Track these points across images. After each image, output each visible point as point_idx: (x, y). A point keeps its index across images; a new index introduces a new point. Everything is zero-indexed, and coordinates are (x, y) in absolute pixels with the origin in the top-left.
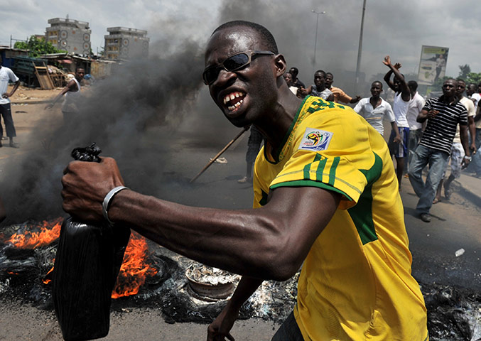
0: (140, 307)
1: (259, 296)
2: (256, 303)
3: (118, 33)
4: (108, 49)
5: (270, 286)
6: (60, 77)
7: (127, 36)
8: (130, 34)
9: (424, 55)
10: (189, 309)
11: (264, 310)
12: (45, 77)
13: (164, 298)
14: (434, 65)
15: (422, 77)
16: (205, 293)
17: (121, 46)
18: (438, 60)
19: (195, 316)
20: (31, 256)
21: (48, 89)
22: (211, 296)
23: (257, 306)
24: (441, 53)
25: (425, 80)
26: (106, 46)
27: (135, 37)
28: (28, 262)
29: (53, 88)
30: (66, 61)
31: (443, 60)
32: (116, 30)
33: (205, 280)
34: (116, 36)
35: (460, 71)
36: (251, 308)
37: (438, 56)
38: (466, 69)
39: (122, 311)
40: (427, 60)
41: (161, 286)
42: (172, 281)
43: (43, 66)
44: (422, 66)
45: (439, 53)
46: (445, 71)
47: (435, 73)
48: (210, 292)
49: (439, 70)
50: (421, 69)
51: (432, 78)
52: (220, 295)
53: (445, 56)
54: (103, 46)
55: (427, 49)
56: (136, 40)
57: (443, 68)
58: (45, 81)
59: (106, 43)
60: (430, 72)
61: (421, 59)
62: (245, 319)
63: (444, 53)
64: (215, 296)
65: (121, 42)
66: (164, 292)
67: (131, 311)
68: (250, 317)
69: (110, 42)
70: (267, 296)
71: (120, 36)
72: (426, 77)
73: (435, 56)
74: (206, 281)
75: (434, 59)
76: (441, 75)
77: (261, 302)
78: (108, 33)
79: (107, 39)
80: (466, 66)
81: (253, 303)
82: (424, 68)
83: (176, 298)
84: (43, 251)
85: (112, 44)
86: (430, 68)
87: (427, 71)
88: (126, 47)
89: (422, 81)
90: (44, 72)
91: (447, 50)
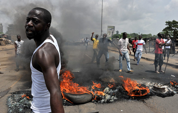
4: (9, 31)
6: (7, 41)
12: (2, 41)
14: (111, 31)
15: (108, 35)
18: (112, 30)
21: (4, 45)
24: (113, 28)
25: (109, 35)
29: (5, 45)
30: (5, 36)
31: (113, 30)
37: (112, 29)
40: (109, 30)
43: (1, 38)
45: (112, 28)
46: (114, 33)
47: (112, 33)
49: (113, 33)
50: (108, 33)
51: (111, 35)
53: (114, 29)
55: (109, 27)
57: (114, 32)
58: (2, 43)
60: (110, 33)
63: (114, 28)
69: (10, 29)
73: (111, 29)
75: (111, 30)
76: (113, 34)
78: (9, 26)
80: (118, 31)
82: (109, 32)
86: (110, 32)
87: (109, 33)
89: (108, 36)
90: (2, 40)
91: (114, 27)
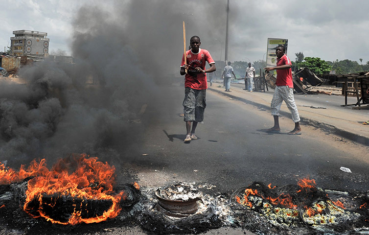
0: (120, 227)
1: (222, 210)
2: (221, 215)
3: (22, 35)
4: (13, 48)
5: (227, 201)
7: (31, 38)
8: (32, 35)
9: (270, 45)
10: (165, 224)
11: (230, 220)
13: (139, 218)
15: (270, 62)
16: (176, 210)
17: (25, 45)
19: (173, 229)
20: (8, 191)
22: (182, 212)
23: (223, 218)
24: (282, 43)
25: (272, 64)
26: (11, 46)
27: (37, 38)
28: (5, 196)
32: (21, 33)
33: (175, 197)
34: (21, 38)
35: (296, 57)
36: (218, 219)
38: (300, 56)
39: (105, 231)
40: (272, 49)
41: (132, 209)
42: (140, 204)
44: (269, 54)
45: (280, 43)
48: (180, 208)
50: (269, 57)
52: (189, 211)
53: (285, 46)
54: (10, 46)
55: (271, 41)
56: (38, 41)
59: (12, 43)
60: (275, 58)
61: (268, 49)
62: (218, 228)
63: (284, 43)
64: (185, 212)
65: (25, 42)
66: (137, 213)
67: (113, 230)
68: (220, 226)
69: (16, 43)
70: (227, 210)
71: (24, 37)
72: (273, 62)
74: (177, 198)
77: (225, 214)
78: (14, 36)
79: (12, 40)
80: (300, 53)
81: (218, 215)
82: (271, 55)
83: (150, 217)
84: (19, 186)
85: (17, 44)
87: (273, 57)
88: (30, 46)
91: (287, 41)
